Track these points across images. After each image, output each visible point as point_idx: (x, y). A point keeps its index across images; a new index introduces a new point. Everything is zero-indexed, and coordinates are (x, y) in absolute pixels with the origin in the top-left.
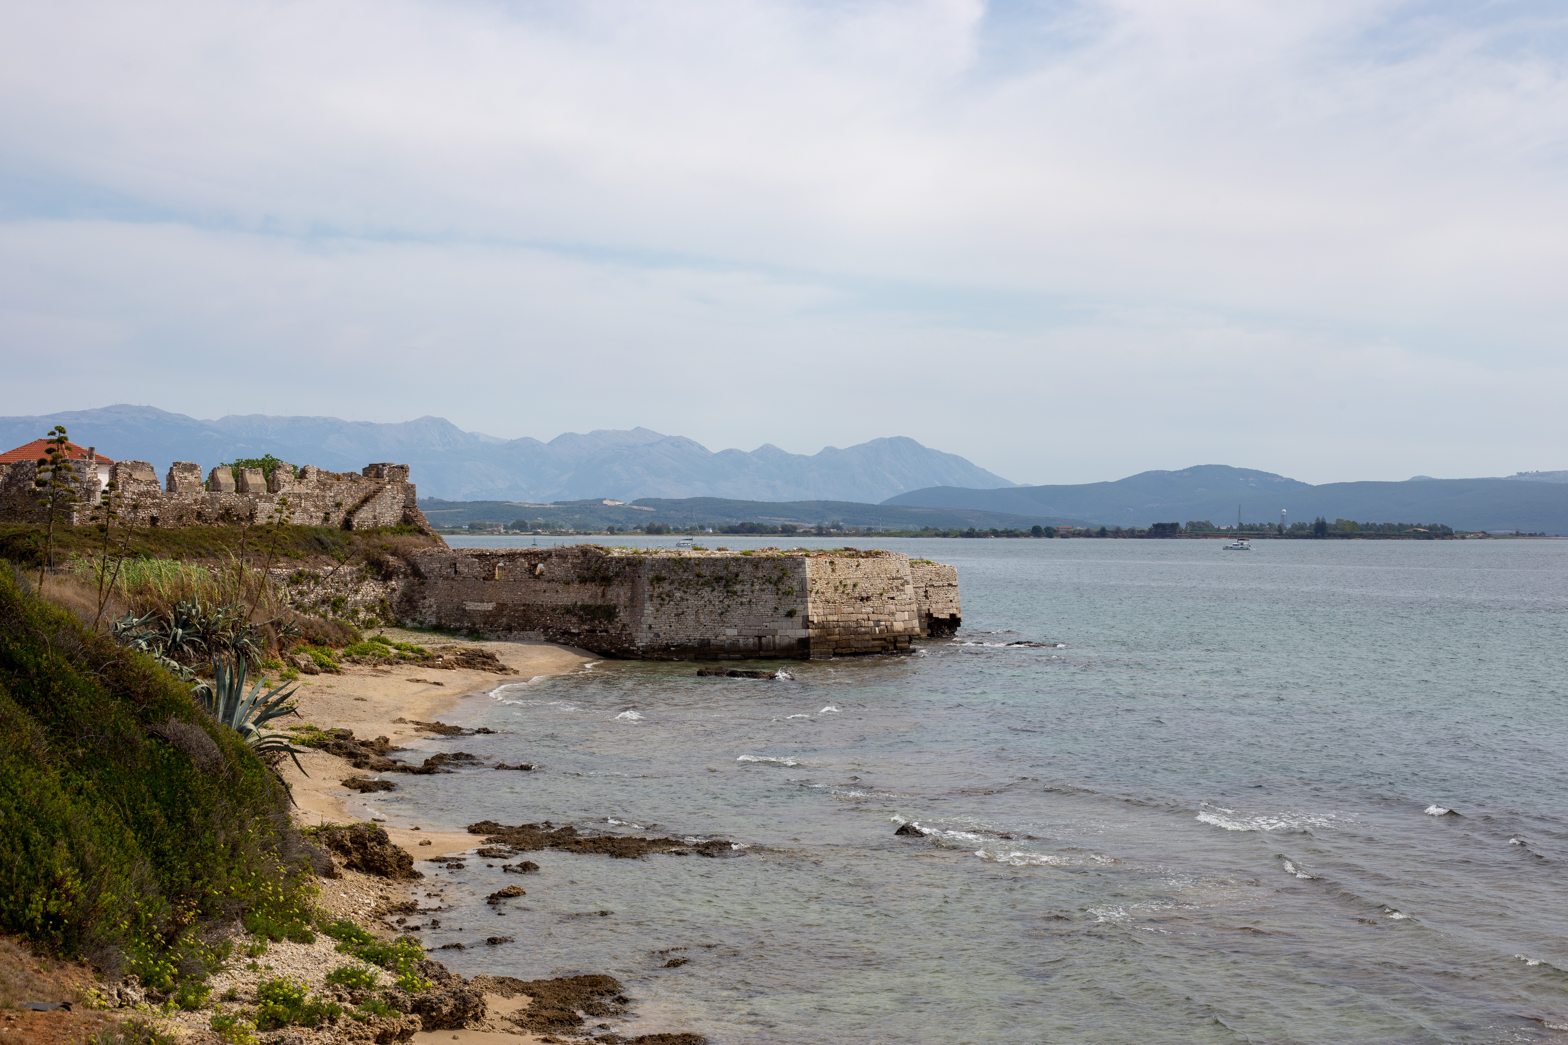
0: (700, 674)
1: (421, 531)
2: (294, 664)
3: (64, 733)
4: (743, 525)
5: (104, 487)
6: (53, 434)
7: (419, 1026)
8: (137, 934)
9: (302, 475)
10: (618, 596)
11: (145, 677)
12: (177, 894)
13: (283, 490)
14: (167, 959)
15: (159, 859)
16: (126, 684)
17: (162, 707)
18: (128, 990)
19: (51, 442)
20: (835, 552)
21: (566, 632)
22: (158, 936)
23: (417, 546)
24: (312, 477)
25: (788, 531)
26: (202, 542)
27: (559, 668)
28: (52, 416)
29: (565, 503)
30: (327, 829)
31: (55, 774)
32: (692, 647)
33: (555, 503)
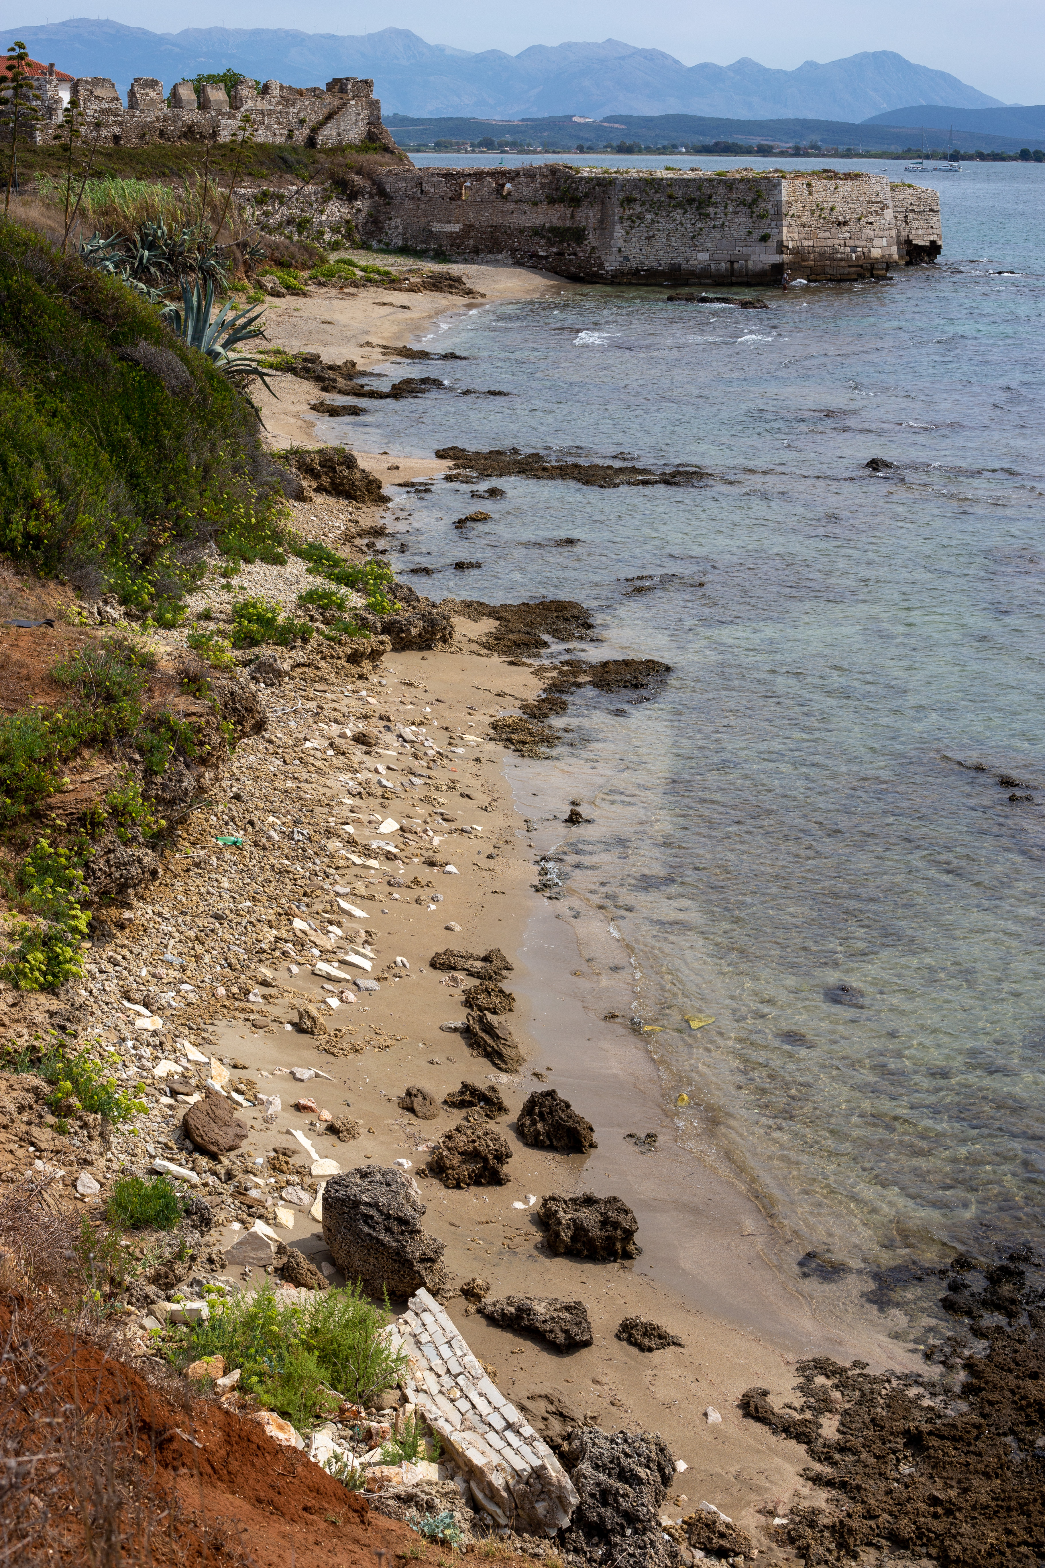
0: (670, 299)
1: (386, 149)
2: (260, 286)
3: (36, 356)
4: (717, 144)
5: (65, 104)
6: (13, 49)
7: (389, 647)
8: (114, 554)
9: (265, 90)
10: (587, 218)
11: (114, 299)
12: (152, 515)
13: (245, 107)
14: (145, 579)
15: (133, 481)
16: (96, 306)
17: (131, 330)
18: (108, 608)
19: (11, 58)
20: (812, 174)
21: (534, 255)
22: (135, 556)
23: (382, 164)
24: (275, 92)
25: (764, 151)
26: (165, 161)
27: (526, 292)
28: (11, 32)
29: (533, 120)
30: (296, 452)
31: (29, 397)
32: (663, 271)
33: (523, 120)
